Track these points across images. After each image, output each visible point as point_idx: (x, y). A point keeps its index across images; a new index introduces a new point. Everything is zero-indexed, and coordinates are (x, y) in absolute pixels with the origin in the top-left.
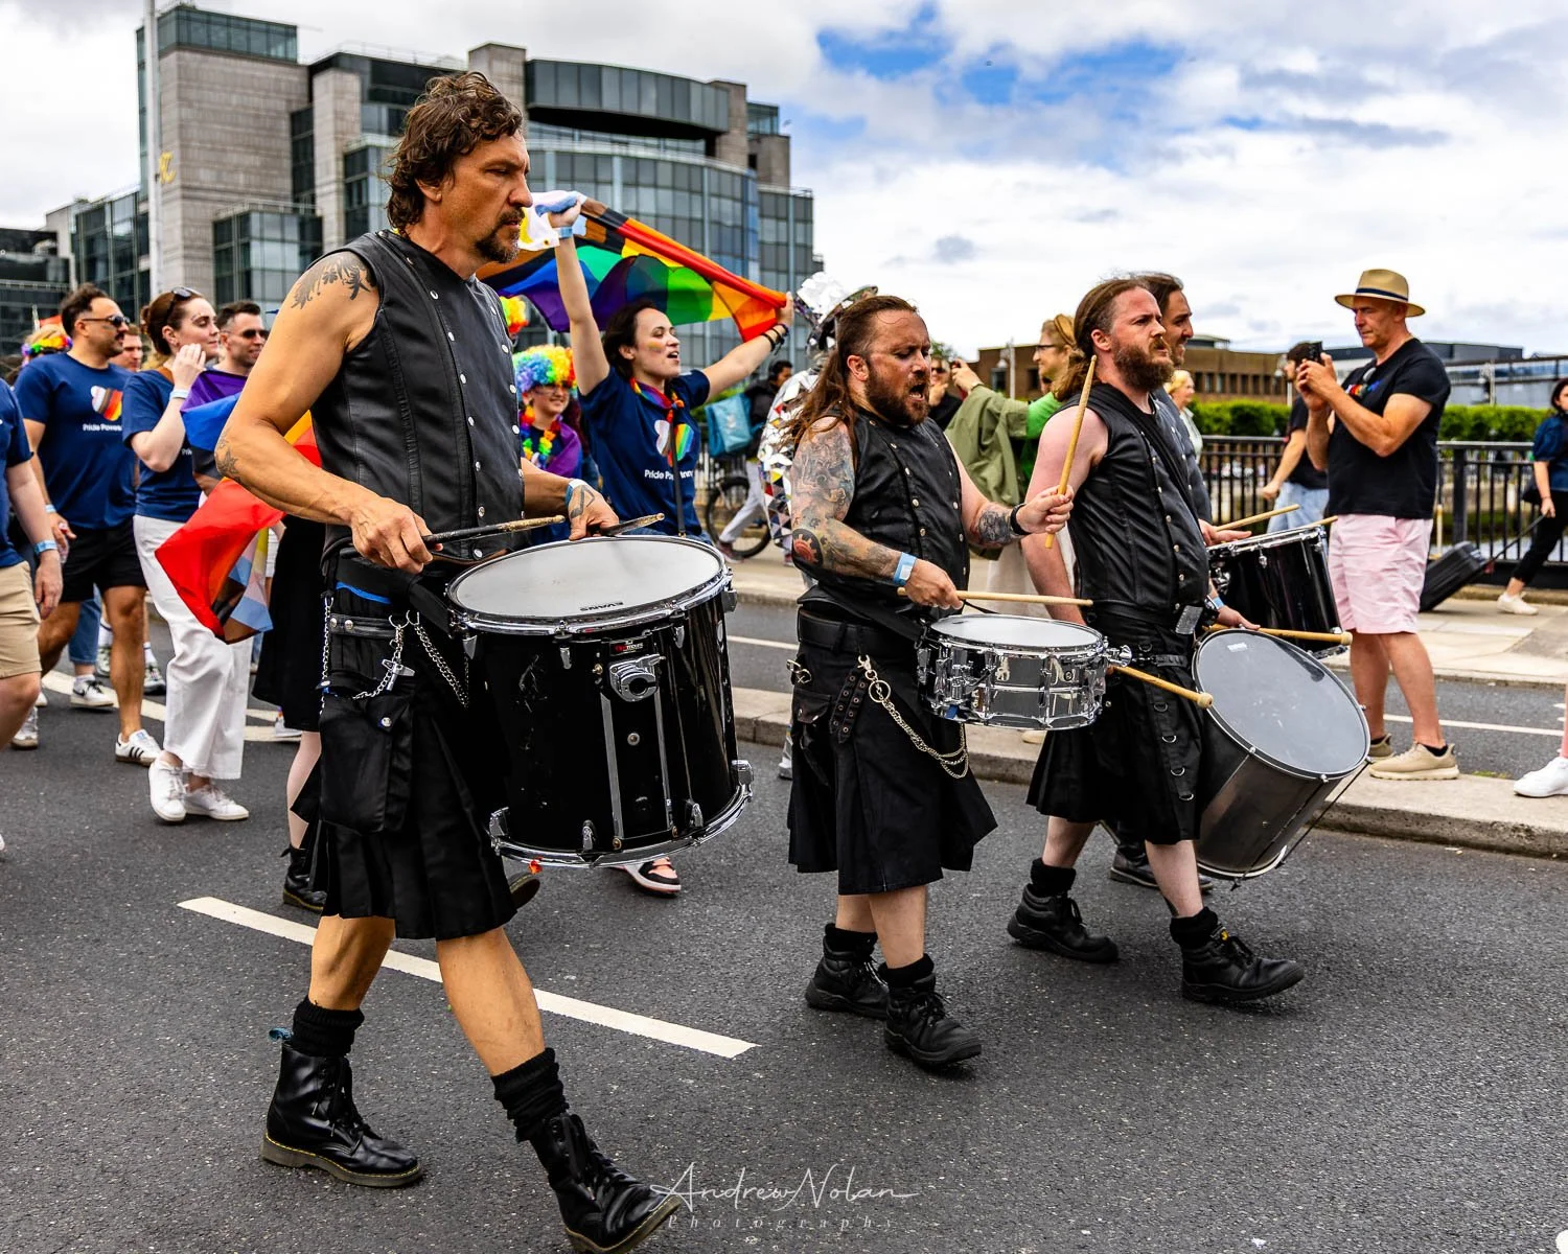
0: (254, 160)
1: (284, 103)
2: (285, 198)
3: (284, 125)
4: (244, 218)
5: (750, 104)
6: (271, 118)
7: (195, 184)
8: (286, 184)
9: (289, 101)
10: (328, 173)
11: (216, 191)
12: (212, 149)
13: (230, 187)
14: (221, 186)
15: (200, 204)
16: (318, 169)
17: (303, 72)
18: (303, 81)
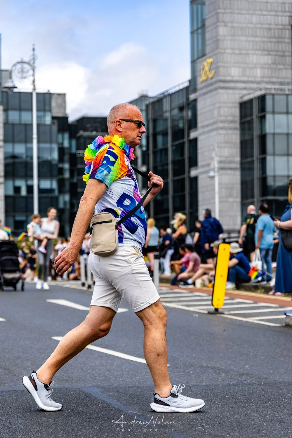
0: (267, 59)
1: (288, 19)
2: (288, 84)
3: (287, 34)
4: (262, 99)
6: (279, 29)
7: (228, 78)
8: (288, 74)
9: (290, 17)
11: (244, 82)
12: (240, 54)
13: (251, 79)
14: (245, 79)
15: (231, 91)
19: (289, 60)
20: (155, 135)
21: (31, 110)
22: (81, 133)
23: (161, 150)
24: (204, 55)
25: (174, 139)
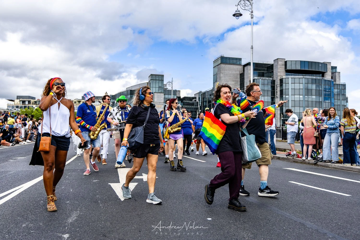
0: (234, 83)
1: (239, 72)
3: (239, 76)
5: (331, 67)
6: (237, 75)
12: (226, 81)
16: (245, 84)
17: (243, 66)
18: (243, 68)
19: (239, 83)
20: (203, 102)
21: (171, 95)
22: (184, 101)
23: (205, 106)
24: (217, 81)
25: (208, 104)
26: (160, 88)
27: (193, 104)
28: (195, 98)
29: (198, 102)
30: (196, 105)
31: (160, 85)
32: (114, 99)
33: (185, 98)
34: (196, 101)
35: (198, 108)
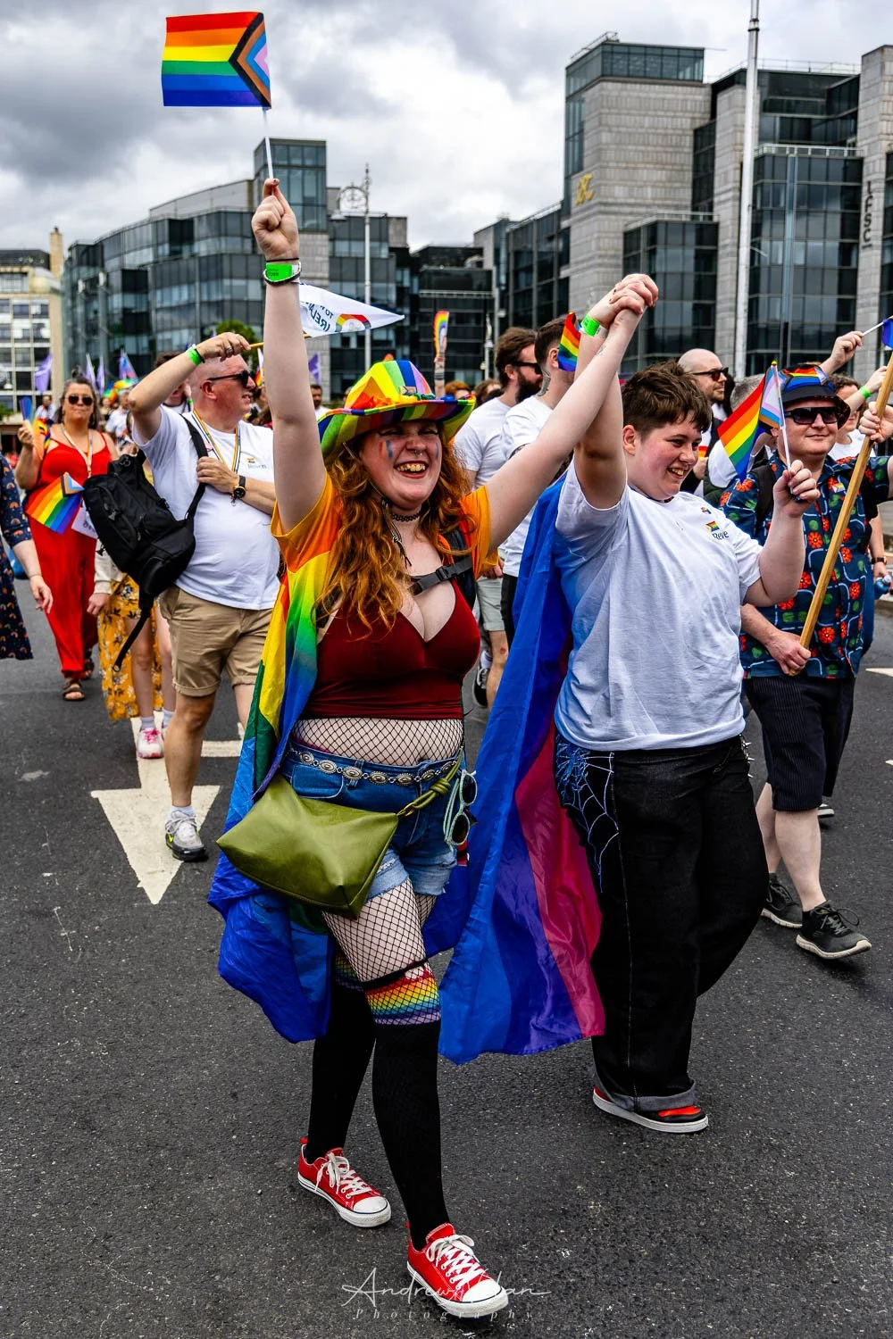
0: (660, 175)
1: (689, 120)
2: (686, 207)
3: (688, 141)
4: (653, 227)
6: (678, 135)
7: (610, 200)
8: (686, 195)
9: (693, 118)
10: (726, 182)
11: (628, 205)
12: (627, 168)
13: (639, 201)
14: (632, 201)
15: (613, 217)
16: (717, 179)
17: (708, 90)
18: (709, 98)
19: (689, 176)
20: (516, 273)
21: (364, 240)
22: (425, 267)
23: (524, 292)
24: (581, 169)
25: (540, 280)
26: (308, 208)
27: (466, 282)
28: (480, 251)
29: (489, 273)
30: (484, 284)
31: (310, 192)
32: (94, 264)
33: (428, 253)
34: (480, 264)
35: (492, 301)
